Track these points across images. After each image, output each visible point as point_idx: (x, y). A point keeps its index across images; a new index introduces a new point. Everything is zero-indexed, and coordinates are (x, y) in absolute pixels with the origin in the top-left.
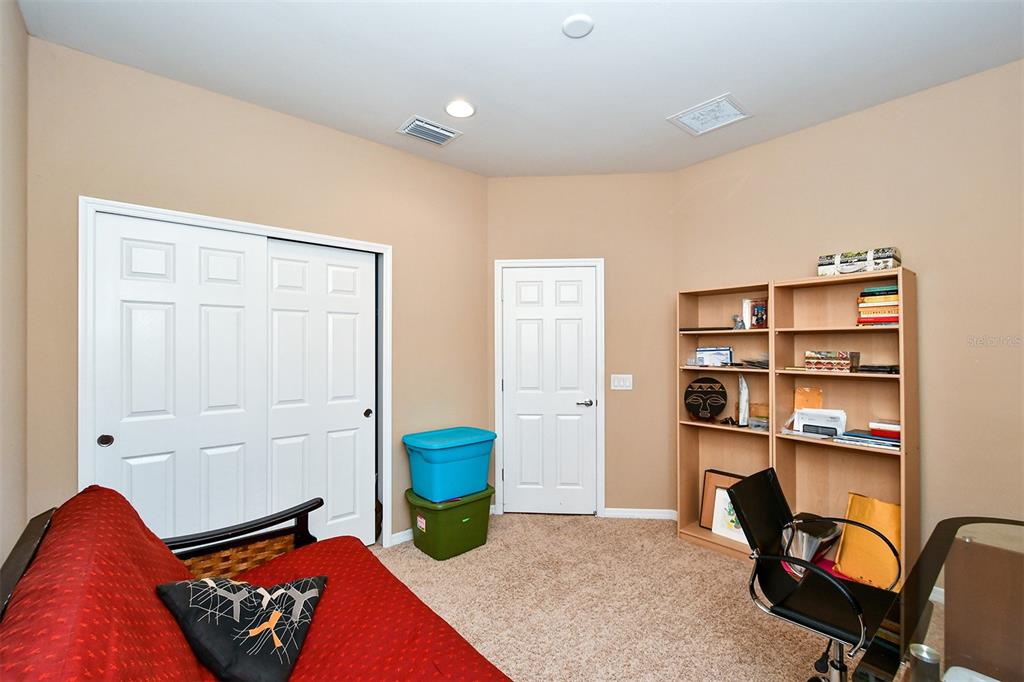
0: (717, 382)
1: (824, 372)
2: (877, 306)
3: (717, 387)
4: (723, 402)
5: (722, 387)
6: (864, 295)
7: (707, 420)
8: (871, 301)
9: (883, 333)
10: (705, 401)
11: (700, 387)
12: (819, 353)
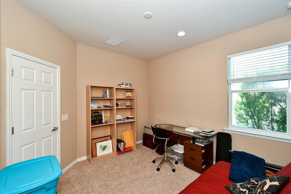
0: (99, 113)
1: (122, 107)
2: (129, 94)
3: (99, 114)
4: (102, 118)
5: (101, 114)
6: (127, 92)
7: (98, 124)
8: (128, 93)
9: (131, 100)
10: (97, 118)
11: (95, 115)
12: (121, 103)
